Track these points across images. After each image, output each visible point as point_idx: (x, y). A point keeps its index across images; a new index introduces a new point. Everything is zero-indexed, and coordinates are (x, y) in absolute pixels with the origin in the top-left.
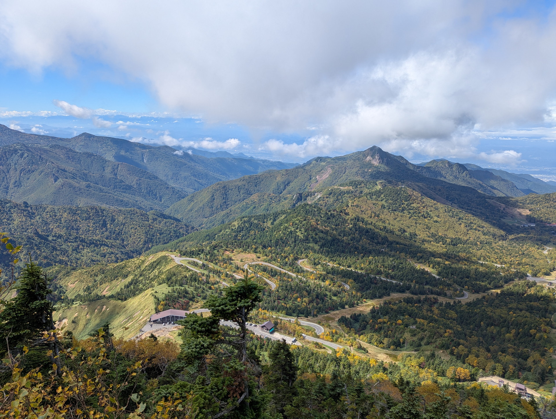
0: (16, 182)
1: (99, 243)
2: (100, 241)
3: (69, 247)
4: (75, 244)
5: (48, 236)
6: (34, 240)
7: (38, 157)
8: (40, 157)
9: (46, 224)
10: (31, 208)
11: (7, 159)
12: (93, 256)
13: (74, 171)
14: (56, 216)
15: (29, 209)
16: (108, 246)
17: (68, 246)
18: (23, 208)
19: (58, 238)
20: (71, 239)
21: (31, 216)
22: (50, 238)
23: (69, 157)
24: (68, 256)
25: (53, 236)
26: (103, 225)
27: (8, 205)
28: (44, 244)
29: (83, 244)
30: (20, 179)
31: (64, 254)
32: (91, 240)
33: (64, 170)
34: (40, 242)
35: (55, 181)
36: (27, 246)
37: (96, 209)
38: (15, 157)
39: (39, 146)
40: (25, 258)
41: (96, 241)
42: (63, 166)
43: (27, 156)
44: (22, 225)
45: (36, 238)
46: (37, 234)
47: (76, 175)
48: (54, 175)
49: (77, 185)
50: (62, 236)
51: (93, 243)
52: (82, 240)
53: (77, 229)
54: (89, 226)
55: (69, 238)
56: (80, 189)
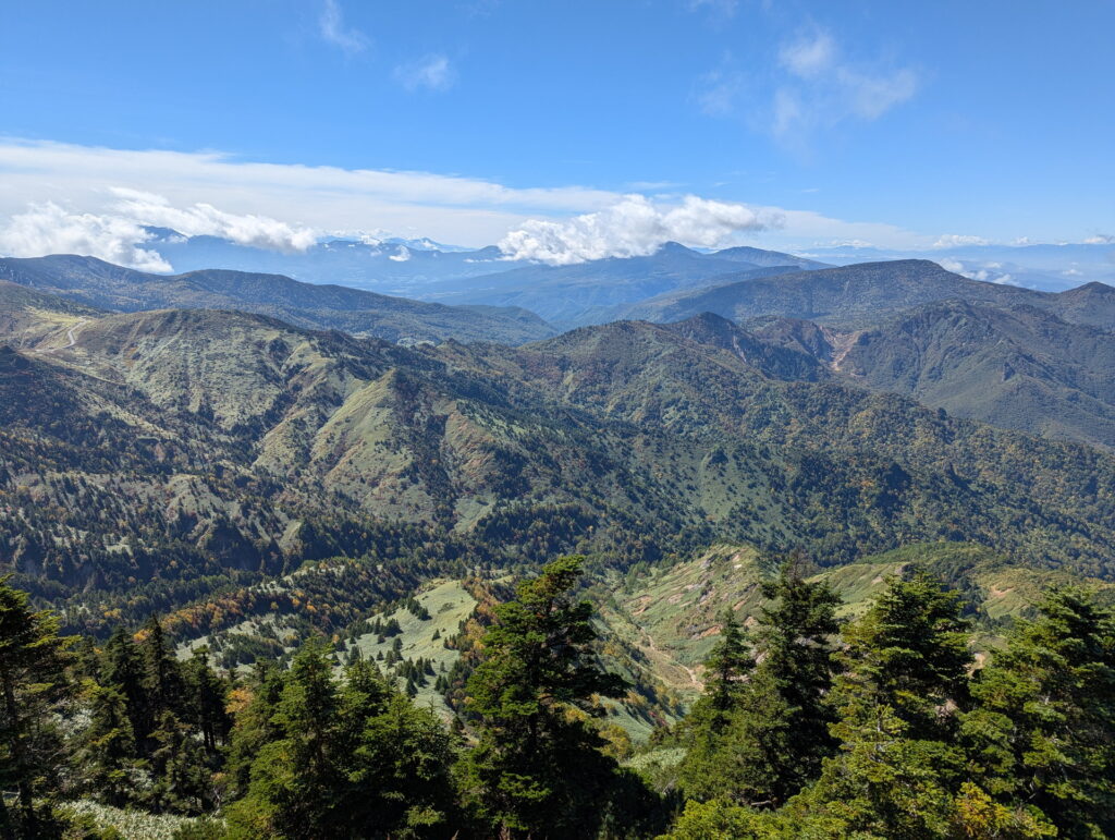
0: (934, 368)
1: (1069, 523)
2: (1073, 521)
3: (1004, 513)
4: (1018, 512)
5: (969, 482)
6: (943, 482)
7: (985, 328)
8: (989, 327)
9: (970, 458)
10: (951, 422)
11: (929, 326)
12: (1049, 548)
13: (1051, 363)
14: (992, 446)
15: (946, 423)
16: (1088, 536)
17: (1003, 511)
18: (937, 420)
19: (987, 490)
20: (1012, 500)
21: (947, 437)
22: (973, 487)
23: (1046, 331)
24: (998, 532)
25: (979, 486)
26: (1087, 488)
27: (913, 409)
28: (959, 496)
29: (1036, 516)
30: (941, 364)
31: (992, 526)
32: (1053, 514)
33: (1030, 359)
34: (953, 490)
35: (1007, 377)
36: (929, 491)
37: (1081, 450)
38: (944, 324)
39: (993, 305)
40: (920, 512)
41: (1065, 519)
42: (1030, 350)
43: (966, 324)
44: (927, 451)
45: (947, 481)
46: (950, 472)
47: (1054, 370)
48: (1007, 365)
49: (1050, 392)
50: (997, 489)
51: (1057, 521)
52: (1036, 507)
53: (1029, 483)
54: (1056, 483)
55: (1008, 497)
56: (1054, 402)
